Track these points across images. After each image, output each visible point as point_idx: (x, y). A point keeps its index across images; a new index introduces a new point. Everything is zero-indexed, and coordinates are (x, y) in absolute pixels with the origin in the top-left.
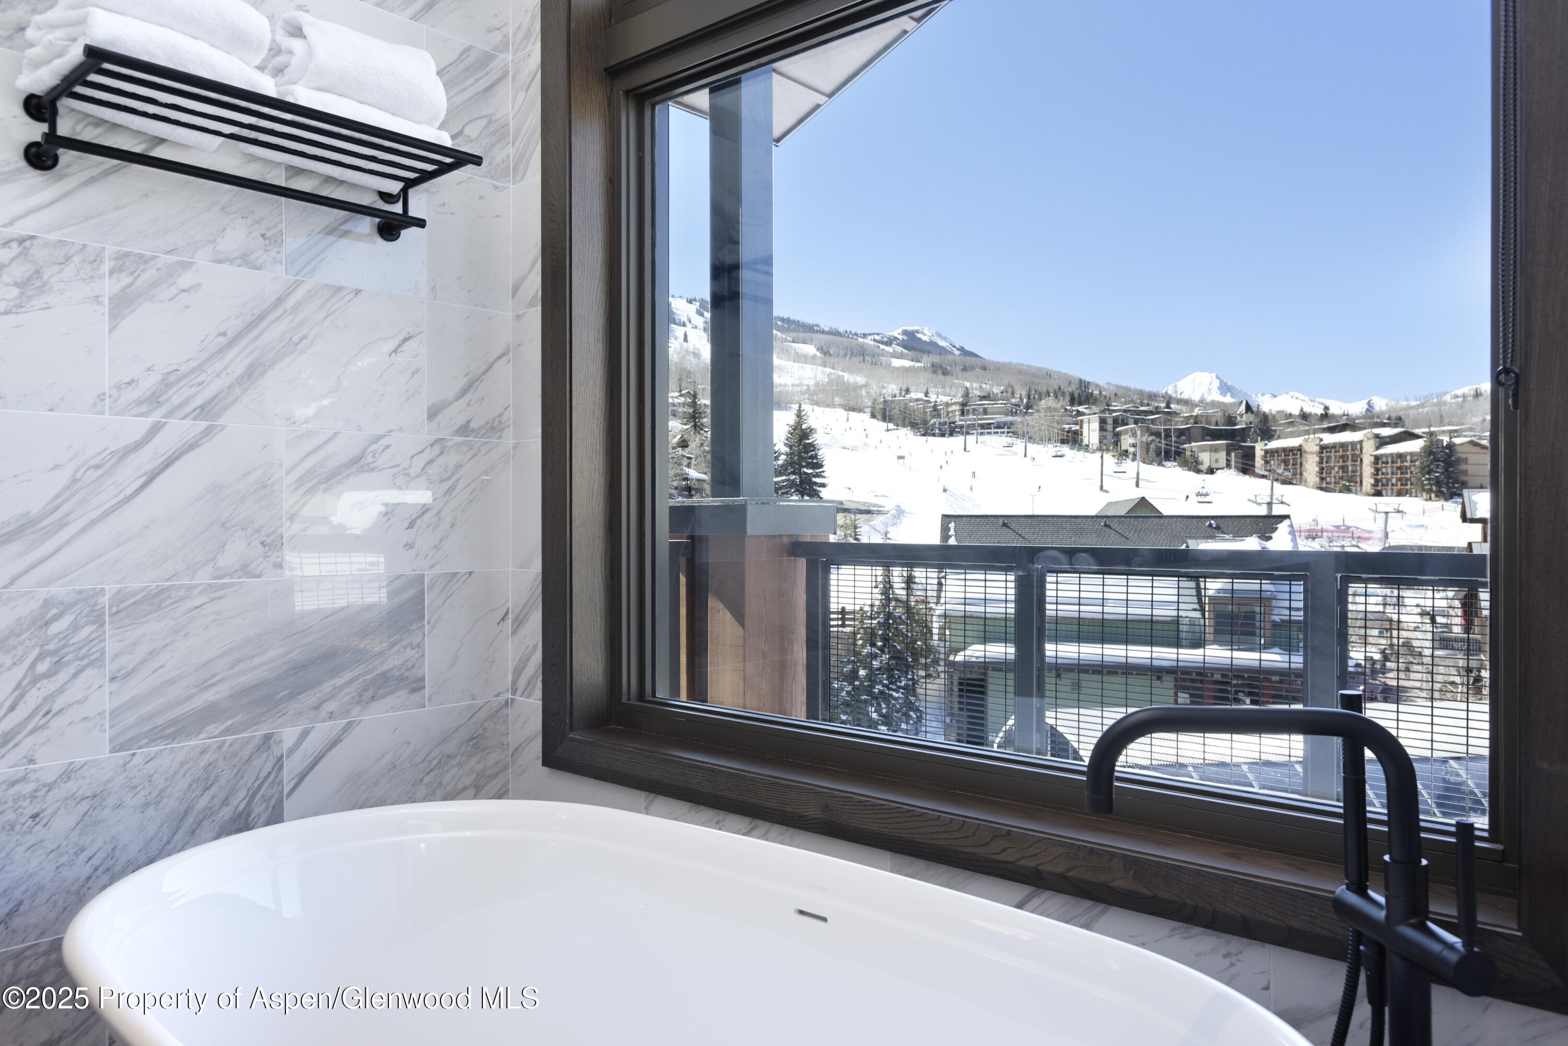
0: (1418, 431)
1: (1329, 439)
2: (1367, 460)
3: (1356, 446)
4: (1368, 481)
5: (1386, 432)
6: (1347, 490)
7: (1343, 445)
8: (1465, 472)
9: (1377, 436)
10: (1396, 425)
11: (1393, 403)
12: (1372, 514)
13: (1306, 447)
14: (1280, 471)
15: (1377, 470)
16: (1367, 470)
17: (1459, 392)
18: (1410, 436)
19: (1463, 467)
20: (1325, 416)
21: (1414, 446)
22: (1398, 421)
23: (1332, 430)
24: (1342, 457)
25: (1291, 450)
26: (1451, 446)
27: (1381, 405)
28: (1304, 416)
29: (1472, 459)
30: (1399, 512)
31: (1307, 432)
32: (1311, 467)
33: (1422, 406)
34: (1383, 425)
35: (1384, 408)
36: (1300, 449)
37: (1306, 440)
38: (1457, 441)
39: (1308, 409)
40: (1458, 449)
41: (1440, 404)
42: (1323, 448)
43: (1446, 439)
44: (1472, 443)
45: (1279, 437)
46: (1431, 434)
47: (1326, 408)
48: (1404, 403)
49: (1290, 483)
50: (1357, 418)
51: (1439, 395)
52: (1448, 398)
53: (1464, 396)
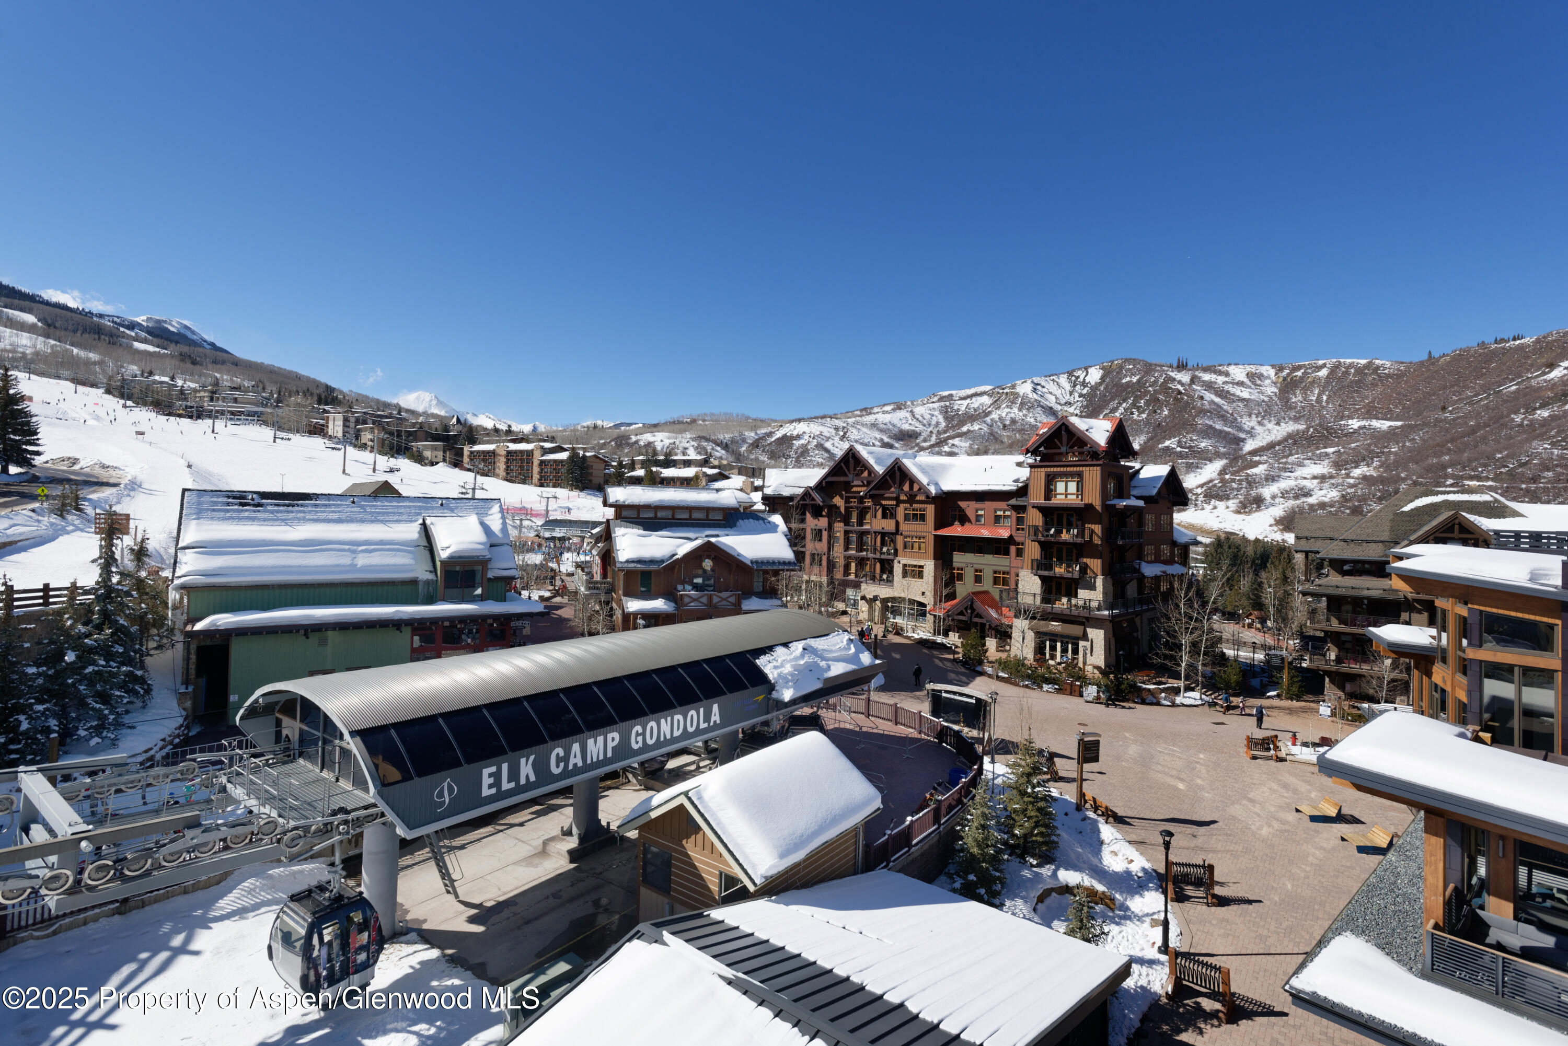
0: (565, 446)
1: (513, 447)
2: (536, 463)
3: (530, 453)
4: (536, 476)
5: (548, 445)
6: (524, 482)
7: (521, 452)
8: (591, 474)
9: (542, 447)
10: (552, 442)
11: (548, 428)
12: (539, 498)
13: (498, 451)
14: (481, 466)
15: (542, 470)
16: (536, 469)
17: (585, 424)
18: (560, 449)
19: (590, 471)
20: (509, 432)
21: (564, 456)
22: (552, 439)
23: (514, 441)
24: (521, 459)
25: (488, 452)
26: (584, 456)
27: (542, 428)
28: (496, 430)
29: (596, 466)
30: (555, 497)
31: (498, 442)
32: (501, 465)
33: (564, 431)
34: (545, 441)
35: (543, 430)
36: (493, 453)
37: (498, 447)
38: (588, 454)
39: (498, 426)
40: (589, 460)
41: (575, 430)
42: (510, 453)
43: (581, 453)
44: (595, 456)
45: (480, 443)
46: (573, 449)
47: (510, 426)
48: (555, 428)
49: (487, 476)
50: (527, 435)
51: (574, 425)
52: (579, 427)
53: (588, 427)
